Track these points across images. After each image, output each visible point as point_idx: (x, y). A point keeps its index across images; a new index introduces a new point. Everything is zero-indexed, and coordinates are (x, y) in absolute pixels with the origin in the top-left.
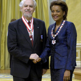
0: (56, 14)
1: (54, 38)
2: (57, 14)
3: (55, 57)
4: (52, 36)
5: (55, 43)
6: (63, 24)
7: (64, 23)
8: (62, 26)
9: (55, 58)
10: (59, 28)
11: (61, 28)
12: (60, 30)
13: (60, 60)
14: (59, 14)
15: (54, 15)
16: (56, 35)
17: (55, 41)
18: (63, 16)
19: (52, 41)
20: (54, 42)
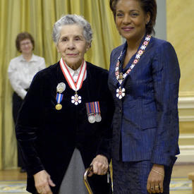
0: (129, 21)
1: (121, 83)
2: (132, 21)
3: (125, 131)
4: (118, 78)
5: (123, 95)
6: (143, 47)
7: (146, 43)
8: (141, 53)
9: (123, 133)
10: (134, 57)
11: (138, 56)
12: (136, 61)
13: (135, 139)
14: (136, 20)
15: (124, 24)
16: (125, 75)
17: (124, 90)
18: (146, 25)
19: (118, 90)
20: (120, 94)
